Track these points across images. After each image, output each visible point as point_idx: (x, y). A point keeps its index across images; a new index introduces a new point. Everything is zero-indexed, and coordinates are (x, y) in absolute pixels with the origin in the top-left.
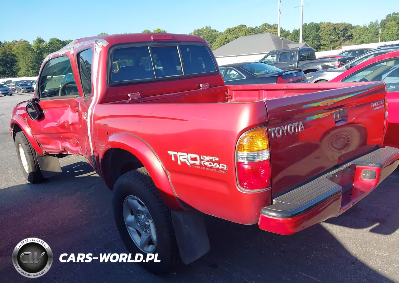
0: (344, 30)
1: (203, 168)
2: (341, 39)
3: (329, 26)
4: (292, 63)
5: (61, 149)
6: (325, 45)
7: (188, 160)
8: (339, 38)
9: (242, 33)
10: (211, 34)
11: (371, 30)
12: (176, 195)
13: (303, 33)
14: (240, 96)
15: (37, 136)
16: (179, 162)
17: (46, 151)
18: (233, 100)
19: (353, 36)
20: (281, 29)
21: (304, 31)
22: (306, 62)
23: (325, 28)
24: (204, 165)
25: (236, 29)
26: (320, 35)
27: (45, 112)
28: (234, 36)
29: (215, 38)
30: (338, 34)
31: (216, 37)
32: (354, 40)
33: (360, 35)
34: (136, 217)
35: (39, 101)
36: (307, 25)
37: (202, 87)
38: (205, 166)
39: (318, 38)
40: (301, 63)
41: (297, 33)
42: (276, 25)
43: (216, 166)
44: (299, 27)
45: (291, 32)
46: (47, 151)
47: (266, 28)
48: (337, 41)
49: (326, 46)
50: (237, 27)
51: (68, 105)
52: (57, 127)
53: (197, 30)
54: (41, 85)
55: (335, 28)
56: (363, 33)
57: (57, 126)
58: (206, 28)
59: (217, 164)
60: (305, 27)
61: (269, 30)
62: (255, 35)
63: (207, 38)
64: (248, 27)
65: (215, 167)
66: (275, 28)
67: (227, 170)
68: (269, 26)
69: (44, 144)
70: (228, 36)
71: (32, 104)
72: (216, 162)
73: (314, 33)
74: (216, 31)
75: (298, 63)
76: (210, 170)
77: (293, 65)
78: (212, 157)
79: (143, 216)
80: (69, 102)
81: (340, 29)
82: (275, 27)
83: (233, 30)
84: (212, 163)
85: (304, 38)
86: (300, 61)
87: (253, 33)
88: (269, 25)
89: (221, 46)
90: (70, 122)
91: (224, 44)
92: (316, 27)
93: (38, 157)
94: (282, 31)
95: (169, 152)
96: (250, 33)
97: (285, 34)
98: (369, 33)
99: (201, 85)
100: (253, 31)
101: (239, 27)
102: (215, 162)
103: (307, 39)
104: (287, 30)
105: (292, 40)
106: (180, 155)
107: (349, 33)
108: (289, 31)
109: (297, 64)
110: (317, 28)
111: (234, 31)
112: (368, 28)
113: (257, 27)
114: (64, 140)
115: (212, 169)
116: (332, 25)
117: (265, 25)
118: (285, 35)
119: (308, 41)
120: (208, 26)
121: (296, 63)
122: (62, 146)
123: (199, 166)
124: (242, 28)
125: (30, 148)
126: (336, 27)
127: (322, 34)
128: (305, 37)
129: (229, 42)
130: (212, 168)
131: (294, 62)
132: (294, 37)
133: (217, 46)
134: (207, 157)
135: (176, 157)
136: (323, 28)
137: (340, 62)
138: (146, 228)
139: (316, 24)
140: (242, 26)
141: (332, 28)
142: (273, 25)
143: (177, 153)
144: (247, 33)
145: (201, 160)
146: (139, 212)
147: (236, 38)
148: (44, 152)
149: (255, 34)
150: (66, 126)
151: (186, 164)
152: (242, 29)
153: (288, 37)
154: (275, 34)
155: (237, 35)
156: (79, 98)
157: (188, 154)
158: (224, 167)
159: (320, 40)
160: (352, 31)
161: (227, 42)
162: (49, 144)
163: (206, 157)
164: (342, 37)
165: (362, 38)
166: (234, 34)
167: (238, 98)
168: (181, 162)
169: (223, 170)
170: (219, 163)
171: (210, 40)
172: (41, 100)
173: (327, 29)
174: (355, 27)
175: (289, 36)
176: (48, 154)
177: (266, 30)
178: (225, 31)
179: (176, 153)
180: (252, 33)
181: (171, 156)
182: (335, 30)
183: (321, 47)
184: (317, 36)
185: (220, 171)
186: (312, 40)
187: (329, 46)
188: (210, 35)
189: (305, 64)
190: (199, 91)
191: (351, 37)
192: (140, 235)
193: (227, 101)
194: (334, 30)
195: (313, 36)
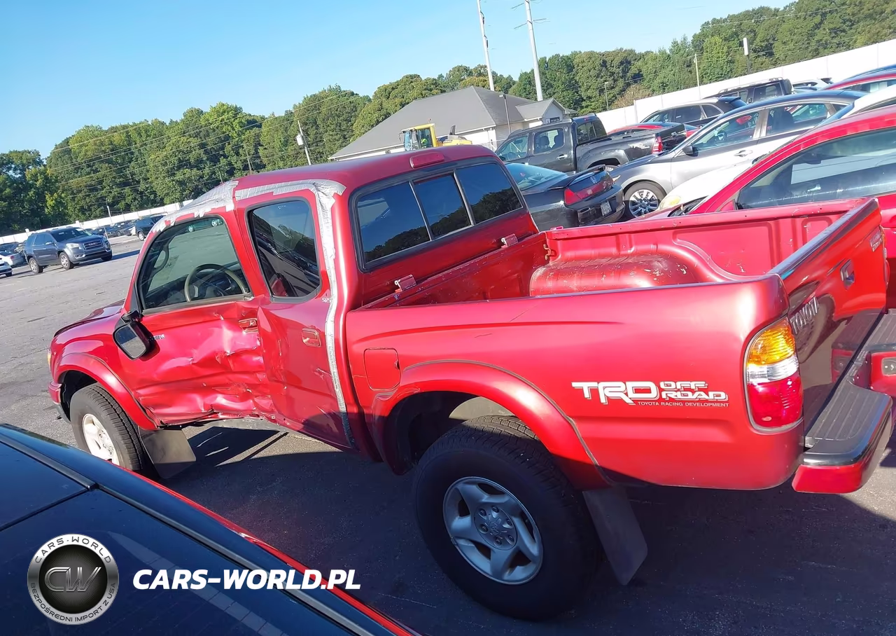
0: (622, 63)
1: (667, 404)
2: (621, 83)
3: (590, 58)
4: (562, 153)
5: (203, 410)
6: (590, 98)
7: (626, 394)
8: (615, 81)
9: (415, 93)
10: (344, 100)
11: (677, 57)
12: (595, 461)
13: (541, 79)
14: (575, 248)
15: (141, 392)
16: (603, 400)
17: (161, 422)
18: (560, 257)
19: (642, 75)
20: (494, 74)
21: (542, 74)
22: (591, 147)
23: (584, 64)
24: (668, 399)
25: (398, 85)
26: (577, 78)
27: (160, 338)
28: (398, 100)
29: (355, 109)
30: (613, 74)
31: (355, 107)
32: (646, 84)
33: (655, 72)
34: (474, 519)
35: (142, 316)
36: (547, 60)
37: (506, 243)
38: (672, 400)
39: (573, 86)
40: (582, 150)
41: (528, 79)
42: (482, 67)
43: (699, 397)
44: (532, 66)
45: (516, 79)
46: (165, 420)
47: (463, 77)
48: (613, 88)
49: (592, 100)
50: (401, 80)
51: (219, 316)
52: (194, 366)
53: (311, 96)
54: (142, 283)
55: (605, 62)
56: (663, 67)
57: (193, 364)
58: (330, 90)
59: (702, 393)
60: (544, 65)
61: (468, 79)
62: (444, 94)
63: (337, 112)
64: (423, 78)
65: (697, 400)
66: (480, 74)
67: (727, 399)
68: (467, 71)
69: (156, 406)
70: (384, 104)
71: (129, 326)
72: (700, 390)
73: (563, 76)
74: (352, 94)
75: (575, 151)
76: (684, 405)
77: (566, 156)
78: (689, 382)
79: (495, 514)
80: (221, 310)
81: (616, 63)
82: (481, 72)
83: (393, 89)
84: (690, 394)
85: (545, 88)
86: (578, 146)
87: (436, 91)
88: (466, 69)
89: (373, 126)
90: (228, 351)
91: (378, 120)
92: (566, 62)
93: (143, 437)
94: (497, 79)
95: (575, 385)
96: (431, 90)
97: (505, 85)
98: (674, 65)
99: (503, 240)
100: (436, 87)
101: (405, 80)
102: (697, 390)
103: (551, 90)
104: (506, 76)
105: (520, 96)
106: (604, 388)
107: (634, 70)
108: (510, 78)
109: (572, 152)
110: (568, 64)
111: (396, 91)
112: (669, 56)
113: (441, 76)
114: (210, 390)
115: (690, 404)
116: (597, 55)
117: (459, 71)
118: (504, 87)
119: (554, 93)
120: (333, 86)
121: (571, 150)
122: (205, 405)
123: (658, 401)
124: (412, 82)
125: (122, 420)
126: (606, 59)
127: (581, 77)
128: (547, 87)
129: (387, 115)
130: (689, 402)
131: (567, 149)
132: (525, 89)
133: (363, 126)
134: (675, 383)
135: (595, 392)
136: (580, 65)
137: (659, 138)
138: (503, 535)
139: (566, 58)
140: (412, 77)
141: (598, 62)
142: (476, 69)
143: (596, 383)
144: (424, 92)
145: (661, 390)
146: (483, 508)
147: (403, 105)
148: (157, 422)
149: (443, 92)
150: (218, 360)
151: (621, 401)
152: (413, 84)
153: (511, 90)
154: (483, 87)
155: (403, 97)
156: (251, 299)
157: (627, 383)
158: (720, 396)
159: (579, 89)
160: (640, 63)
161: (384, 117)
162: (169, 406)
163: (673, 384)
164: (621, 80)
165: (661, 75)
166: (396, 96)
167: (570, 254)
168: (608, 398)
169: (717, 402)
170: (706, 391)
171: (343, 114)
172: (146, 313)
173: (589, 65)
174: (641, 57)
175: (514, 87)
176: (166, 427)
177: (463, 80)
178: (375, 93)
179: (594, 384)
180: (434, 91)
181: (581, 391)
182: (606, 67)
183: (584, 104)
184: (570, 82)
185: (709, 404)
186: (562, 91)
187: (597, 101)
188: (341, 105)
189: (589, 151)
190: (502, 251)
191: (638, 77)
192: (486, 551)
193: (548, 261)
194: (602, 66)
195: (563, 83)
